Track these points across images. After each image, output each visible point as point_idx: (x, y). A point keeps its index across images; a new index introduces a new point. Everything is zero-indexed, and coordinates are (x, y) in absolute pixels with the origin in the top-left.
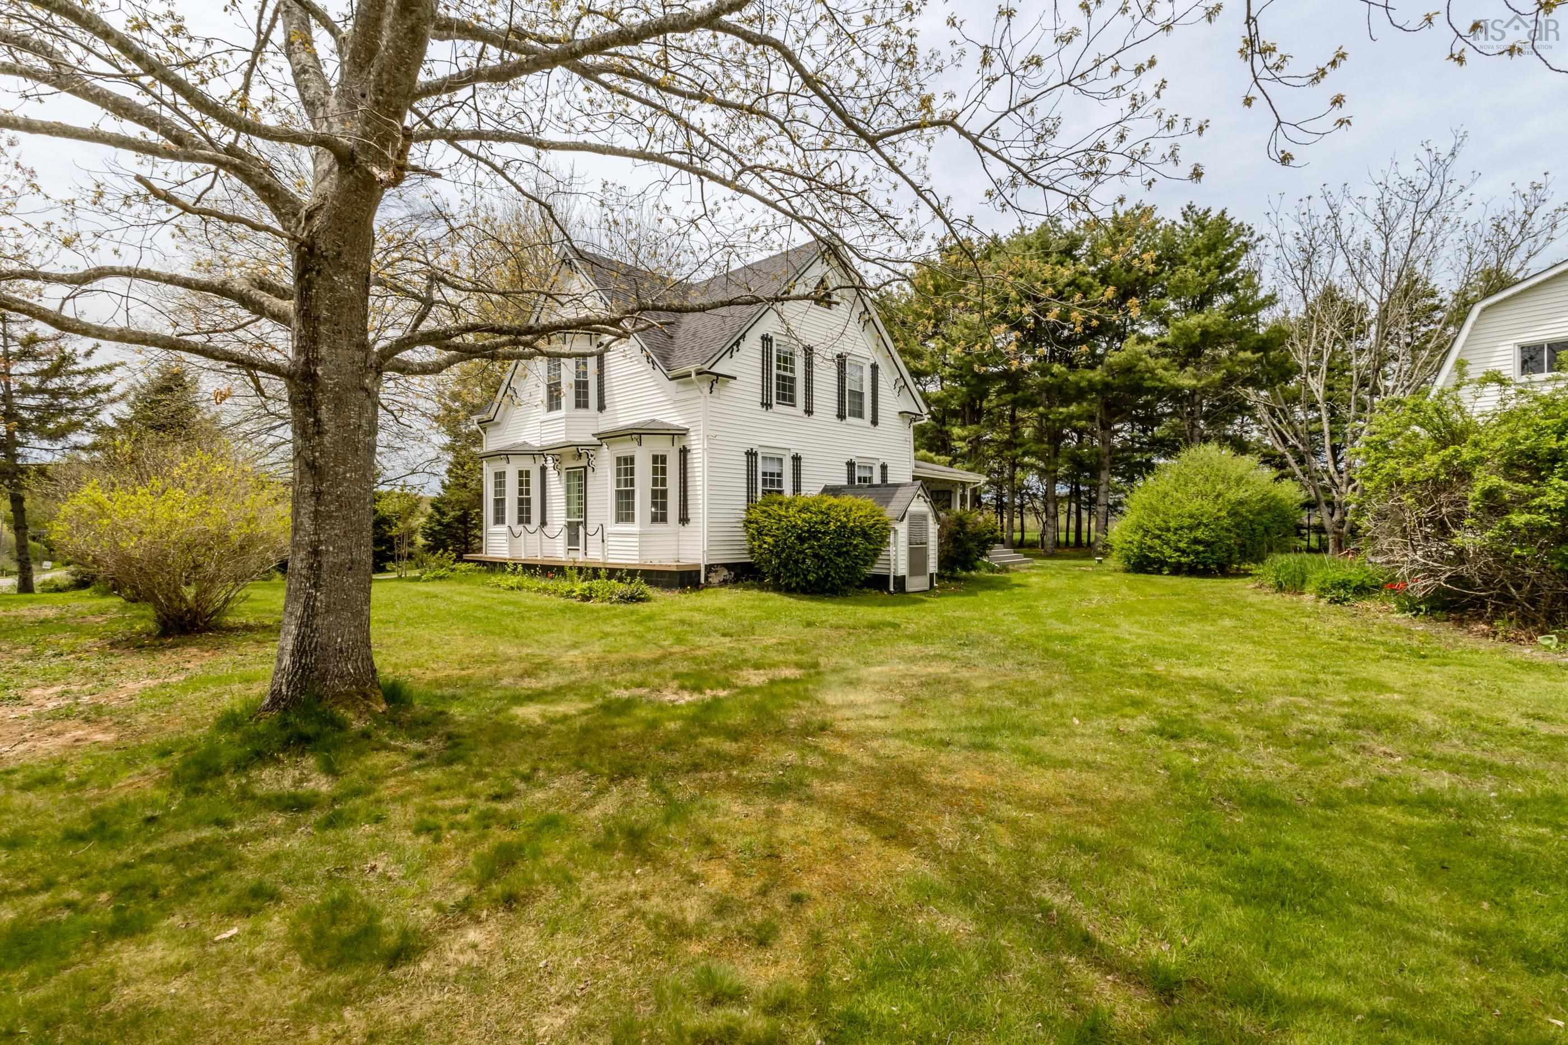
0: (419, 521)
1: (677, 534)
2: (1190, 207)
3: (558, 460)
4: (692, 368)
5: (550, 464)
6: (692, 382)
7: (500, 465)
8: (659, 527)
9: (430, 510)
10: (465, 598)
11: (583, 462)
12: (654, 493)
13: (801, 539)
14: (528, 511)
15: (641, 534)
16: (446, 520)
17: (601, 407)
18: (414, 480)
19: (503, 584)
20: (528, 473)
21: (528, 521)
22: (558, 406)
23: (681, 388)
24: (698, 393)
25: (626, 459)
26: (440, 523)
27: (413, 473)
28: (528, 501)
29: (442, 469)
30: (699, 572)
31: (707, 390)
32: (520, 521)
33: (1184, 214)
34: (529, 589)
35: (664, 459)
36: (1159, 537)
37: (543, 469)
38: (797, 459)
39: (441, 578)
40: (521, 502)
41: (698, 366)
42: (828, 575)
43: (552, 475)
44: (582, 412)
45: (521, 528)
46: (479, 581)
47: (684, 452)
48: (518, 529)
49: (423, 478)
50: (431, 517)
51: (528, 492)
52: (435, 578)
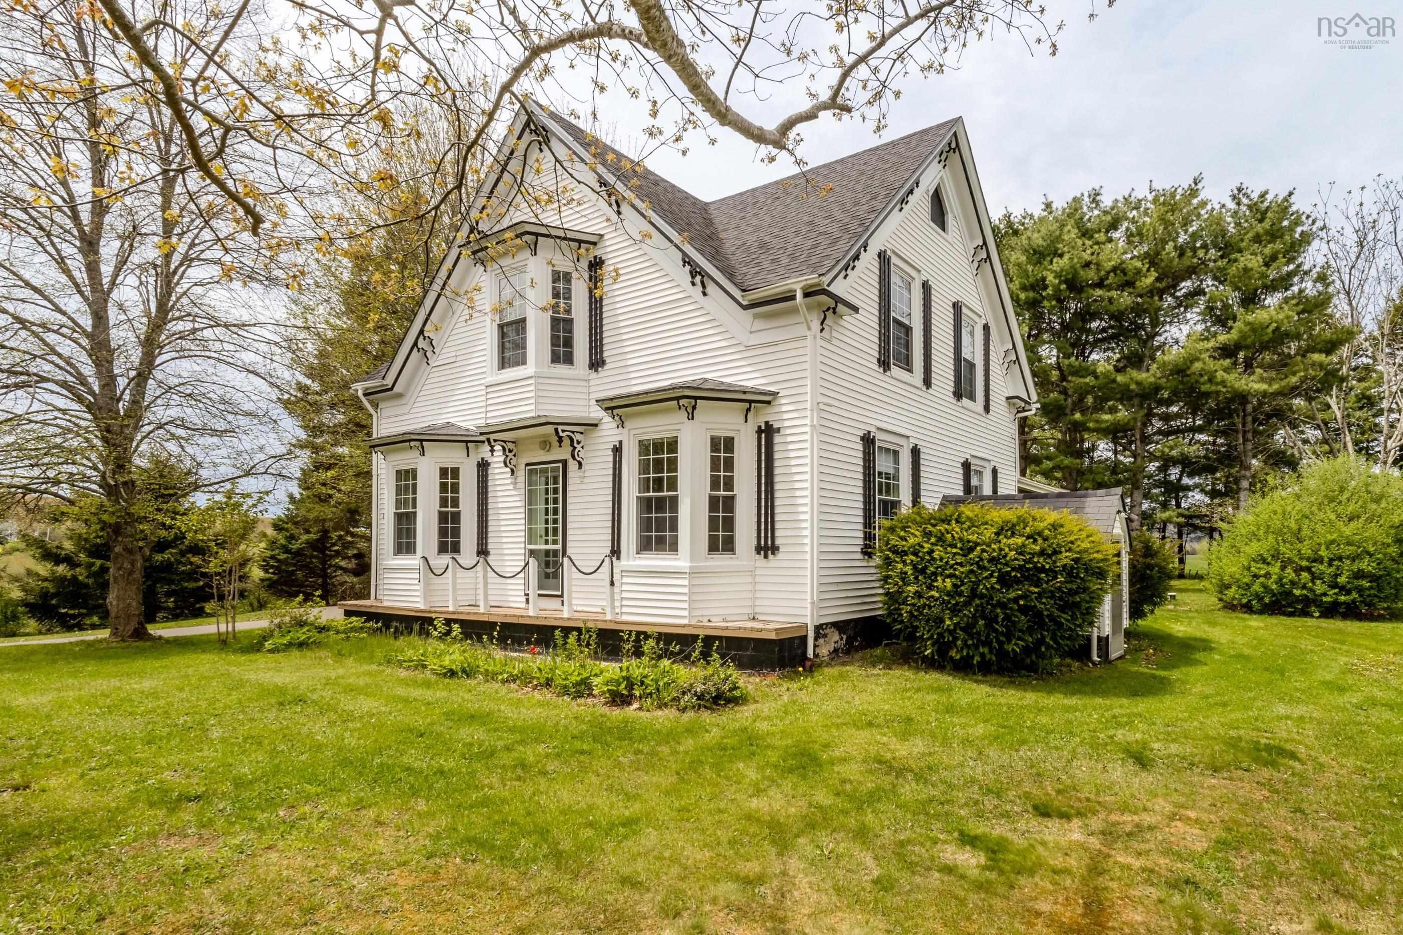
0: (256, 549)
1: (753, 573)
2: (1240, 190)
3: (511, 451)
4: (797, 284)
5: (497, 459)
6: (795, 311)
7: (406, 459)
8: (721, 561)
9: (270, 532)
10: (367, 704)
11: (563, 453)
12: (714, 503)
13: (1005, 581)
14: (456, 532)
15: (693, 573)
16: (295, 546)
17: (596, 363)
18: (248, 485)
19: (433, 663)
20: (455, 472)
21: (456, 549)
22: (521, 361)
23: (759, 324)
24: (801, 330)
25: (658, 446)
26: (286, 550)
27: (248, 474)
28: (456, 517)
29: (295, 468)
30: (804, 639)
31: (816, 325)
32: (443, 549)
33: (1234, 197)
34: (490, 676)
35: (729, 444)
36: (1308, 569)
37: (483, 466)
38: (916, 452)
39: (301, 645)
40: (443, 517)
41: (812, 278)
42: (1041, 641)
43: (499, 473)
44: (562, 369)
45: (446, 559)
46: (379, 654)
47: (767, 433)
48: (441, 561)
49: (265, 483)
50: (273, 543)
51: (455, 502)
52: (289, 646)
